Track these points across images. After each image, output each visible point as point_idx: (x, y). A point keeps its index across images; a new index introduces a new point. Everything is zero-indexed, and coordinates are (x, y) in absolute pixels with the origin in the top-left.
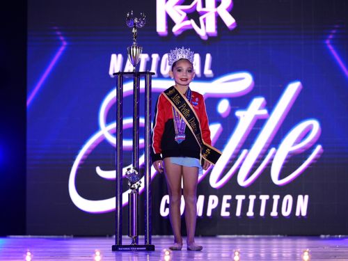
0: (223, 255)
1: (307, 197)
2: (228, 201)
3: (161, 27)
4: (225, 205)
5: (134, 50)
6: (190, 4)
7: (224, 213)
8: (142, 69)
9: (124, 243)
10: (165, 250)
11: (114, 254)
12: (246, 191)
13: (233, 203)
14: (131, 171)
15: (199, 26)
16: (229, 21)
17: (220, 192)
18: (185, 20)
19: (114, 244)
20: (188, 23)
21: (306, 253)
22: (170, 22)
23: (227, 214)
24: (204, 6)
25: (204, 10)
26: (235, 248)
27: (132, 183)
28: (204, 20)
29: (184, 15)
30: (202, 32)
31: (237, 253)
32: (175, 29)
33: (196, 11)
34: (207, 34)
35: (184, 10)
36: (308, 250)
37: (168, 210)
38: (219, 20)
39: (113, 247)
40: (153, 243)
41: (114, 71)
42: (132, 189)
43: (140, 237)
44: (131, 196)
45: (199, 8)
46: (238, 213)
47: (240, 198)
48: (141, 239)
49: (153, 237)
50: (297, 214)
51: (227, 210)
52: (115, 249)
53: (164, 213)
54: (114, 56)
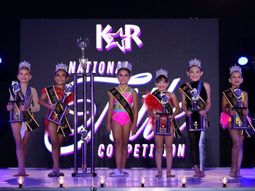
0: (135, 179)
1: (184, 145)
2: (138, 148)
3: (99, 45)
4: (136, 150)
5: (83, 61)
6: (116, 33)
7: (136, 155)
8: (87, 71)
9: (79, 172)
10: (101, 176)
11: (73, 178)
12: (149, 142)
13: (141, 149)
14: (83, 130)
15: (122, 46)
16: (139, 42)
17: (133, 143)
18: (112, 42)
19: (73, 172)
20: (114, 43)
21: (184, 178)
22: (104, 43)
23: (138, 155)
24: (124, 33)
25: (124, 36)
26: (142, 175)
27: (84, 137)
28: (124, 41)
29: (112, 38)
30: (122, 49)
31: (143, 178)
32: (107, 47)
33: (119, 36)
34: (126, 49)
35: (112, 36)
36: (185, 176)
37: (102, 153)
38: (133, 41)
39: (72, 174)
40: (95, 172)
41: (71, 71)
42: (83, 141)
43: (88, 168)
44: (83, 145)
45: (121, 35)
46: (144, 155)
47: (145, 146)
48: (89, 170)
49: (95, 168)
50: (178, 155)
51: (137, 153)
52: (73, 175)
53: (101, 154)
54: (71, 63)
